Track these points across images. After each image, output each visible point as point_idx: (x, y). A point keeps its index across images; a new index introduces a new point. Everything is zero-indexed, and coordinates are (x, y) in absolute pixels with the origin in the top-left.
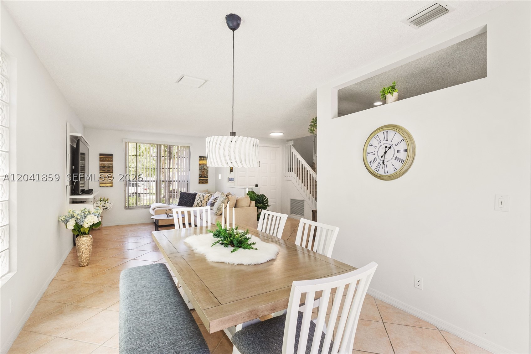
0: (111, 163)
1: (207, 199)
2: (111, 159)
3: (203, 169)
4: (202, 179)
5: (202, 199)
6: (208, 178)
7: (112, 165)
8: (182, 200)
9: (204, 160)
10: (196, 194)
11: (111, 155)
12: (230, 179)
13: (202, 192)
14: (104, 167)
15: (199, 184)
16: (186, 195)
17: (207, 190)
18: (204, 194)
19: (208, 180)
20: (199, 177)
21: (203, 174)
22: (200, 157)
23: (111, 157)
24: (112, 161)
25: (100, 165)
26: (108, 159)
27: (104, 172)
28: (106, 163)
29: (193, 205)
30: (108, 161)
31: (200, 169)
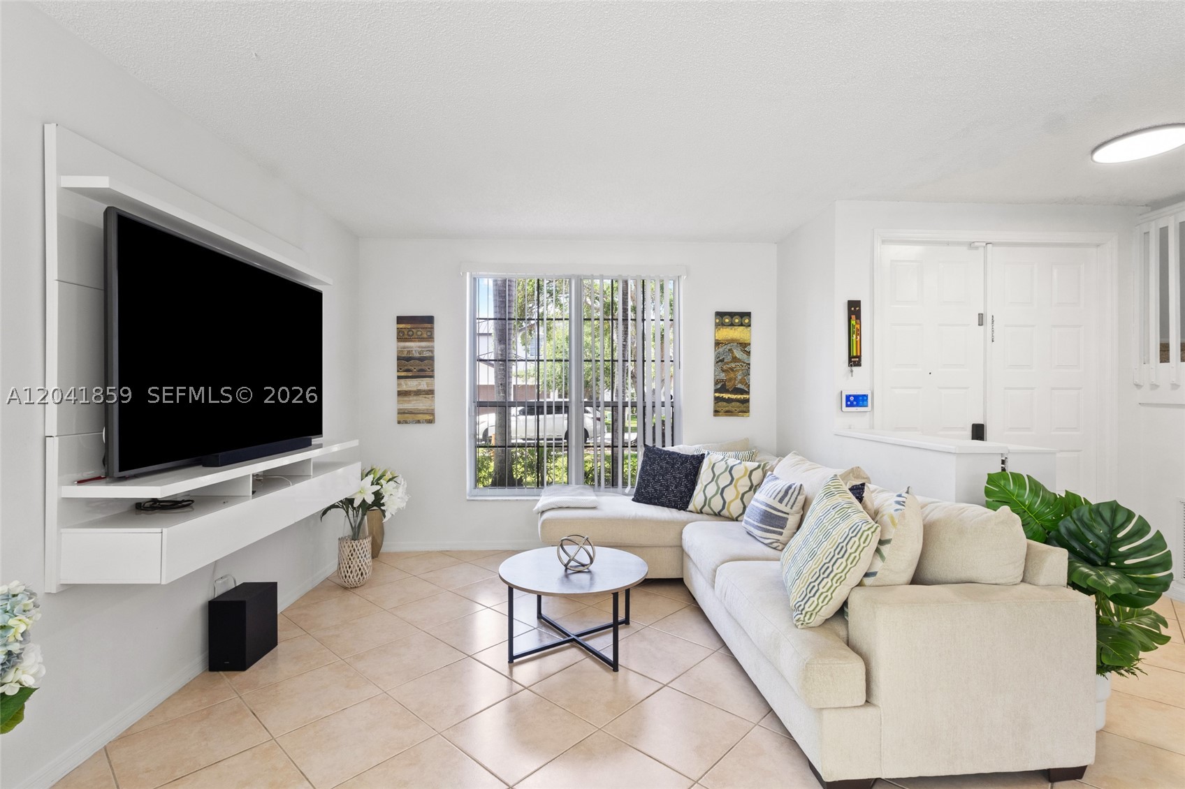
0: (428, 347)
1: (744, 484)
2: (429, 334)
3: (728, 359)
4: (726, 396)
5: (723, 483)
6: (748, 393)
7: (432, 351)
8: (648, 480)
9: (732, 325)
10: (703, 456)
11: (429, 320)
12: (848, 397)
13: (725, 448)
14: (408, 359)
15: (715, 415)
16: (665, 459)
17: (747, 440)
18: (731, 462)
19: (747, 401)
20: (716, 391)
21: (730, 380)
22: (720, 315)
23: (429, 326)
24: (430, 338)
25: (399, 352)
26: (419, 333)
27: (410, 374)
28: (415, 347)
29: (688, 503)
30: (421, 339)
31: (719, 361)
